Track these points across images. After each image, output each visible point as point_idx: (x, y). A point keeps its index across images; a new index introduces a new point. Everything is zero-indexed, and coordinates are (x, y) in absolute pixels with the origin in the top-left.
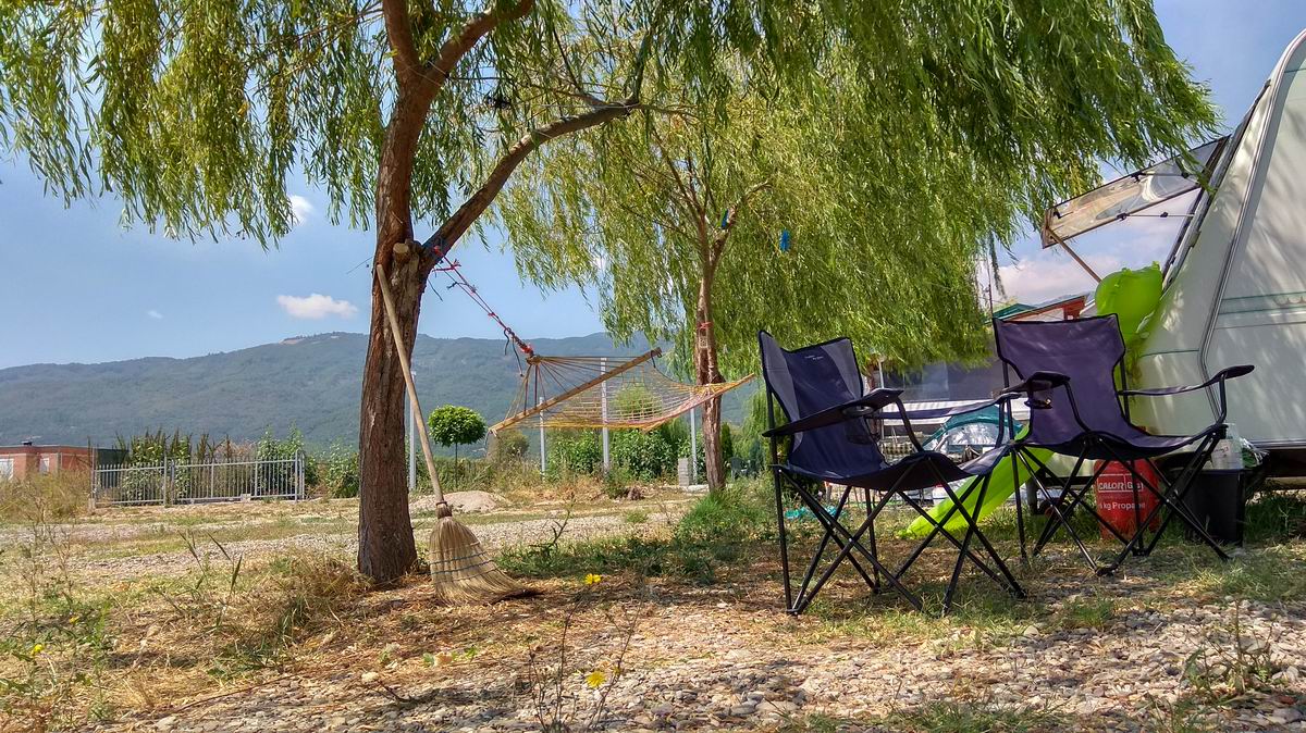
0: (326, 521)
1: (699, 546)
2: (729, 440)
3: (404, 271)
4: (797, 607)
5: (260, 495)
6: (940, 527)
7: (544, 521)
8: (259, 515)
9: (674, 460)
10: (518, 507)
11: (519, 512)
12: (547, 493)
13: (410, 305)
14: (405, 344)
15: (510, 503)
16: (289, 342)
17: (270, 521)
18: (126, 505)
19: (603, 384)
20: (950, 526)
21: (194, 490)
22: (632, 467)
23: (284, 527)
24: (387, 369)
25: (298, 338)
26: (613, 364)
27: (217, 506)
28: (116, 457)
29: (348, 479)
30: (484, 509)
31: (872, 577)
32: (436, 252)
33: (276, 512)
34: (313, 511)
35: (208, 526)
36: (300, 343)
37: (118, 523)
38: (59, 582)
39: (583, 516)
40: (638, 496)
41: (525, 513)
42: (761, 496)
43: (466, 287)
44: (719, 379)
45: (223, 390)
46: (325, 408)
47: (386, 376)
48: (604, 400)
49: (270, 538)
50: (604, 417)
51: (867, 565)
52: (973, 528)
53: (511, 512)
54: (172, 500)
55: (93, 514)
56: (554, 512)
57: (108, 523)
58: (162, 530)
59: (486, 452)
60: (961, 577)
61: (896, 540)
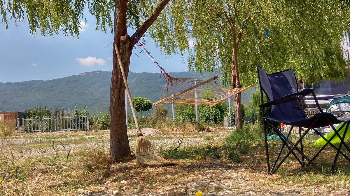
0: (96, 138)
1: (233, 149)
2: (244, 110)
3: (124, 47)
4: (272, 171)
5: (73, 129)
6: (329, 142)
7: (174, 139)
8: (73, 136)
9: (222, 117)
10: (165, 134)
11: (165, 136)
12: (175, 129)
13: (127, 59)
14: (125, 73)
15: (162, 133)
16: (82, 74)
17: (77, 138)
18: (28, 132)
19: (196, 89)
20: (333, 142)
21: (51, 127)
22: (206, 120)
23: (82, 140)
24: (119, 82)
25: (85, 73)
26: (199, 82)
27: (59, 133)
28: (23, 115)
29: (104, 123)
30: (152, 135)
31: (301, 161)
32: (136, 39)
33: (79, 135)
34: (92, 134)
35: (56, 139)
36: (86, 75)
37: (25, 138)
38: (7, 158)
39: (189, 138)
40: (209, 131)
41: (167, 136)
42: (257, 131)
43: (146, 52)
44: (240, 86)
45: (60, 92)
46: (95, 98)
47: (119, 85)
48: (196, 94)
49: (78, 144)
50: (196, 100)
51: (300, 156)
52: (342, 142)
53: (162, 136)
54: (44, 130)
55: (17, 135)
56: (178, 136)
57: (22, 138)
58: (41, 141)
59: (152, 114)
60: (337, 161)
61: (310, 147)
